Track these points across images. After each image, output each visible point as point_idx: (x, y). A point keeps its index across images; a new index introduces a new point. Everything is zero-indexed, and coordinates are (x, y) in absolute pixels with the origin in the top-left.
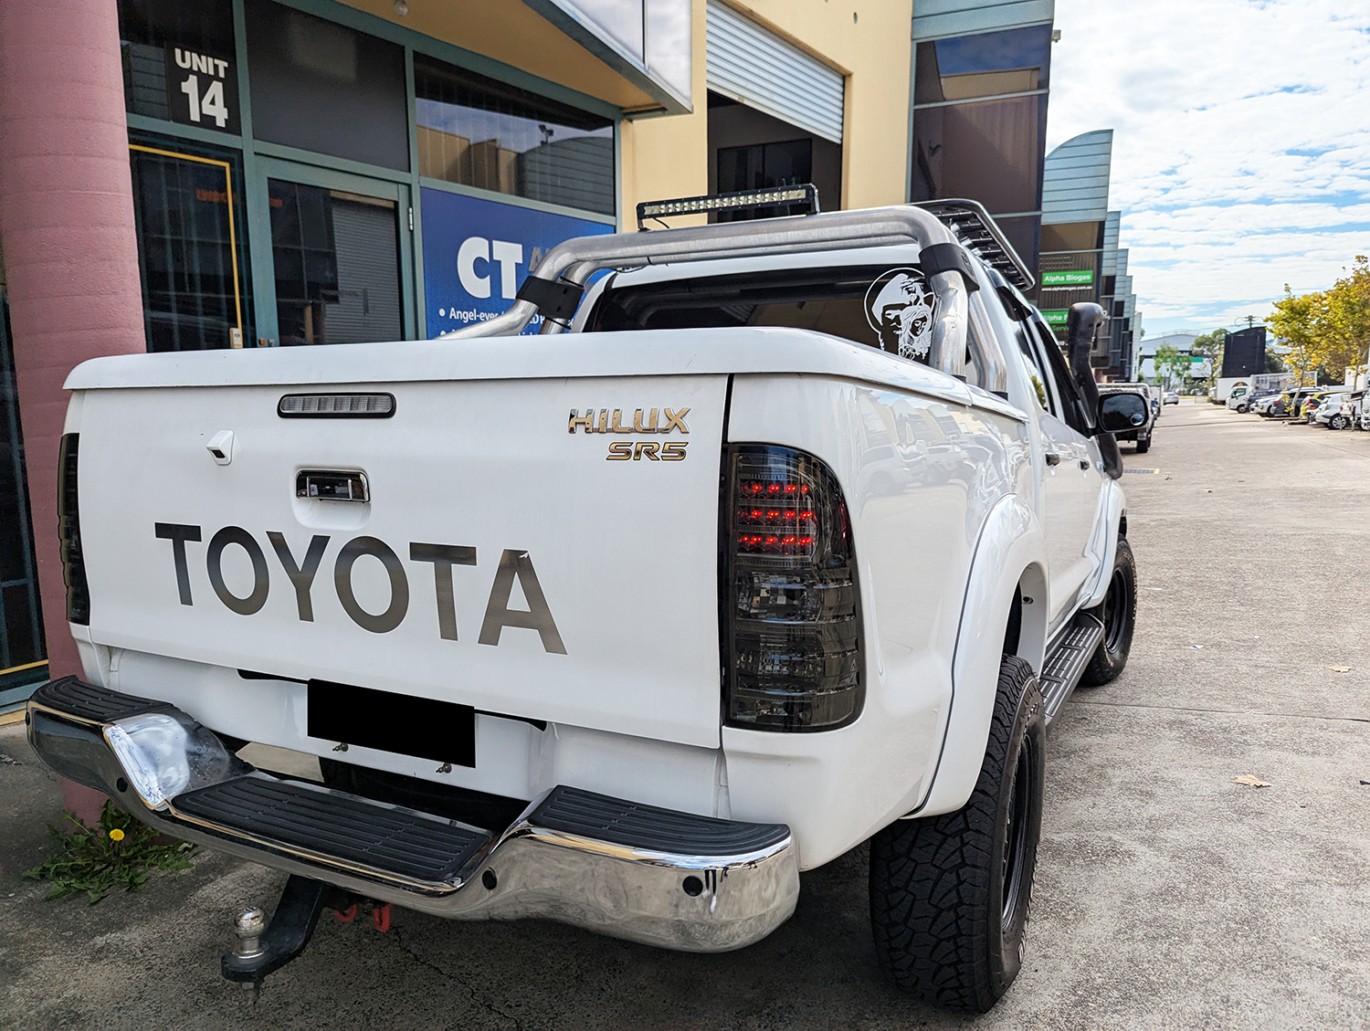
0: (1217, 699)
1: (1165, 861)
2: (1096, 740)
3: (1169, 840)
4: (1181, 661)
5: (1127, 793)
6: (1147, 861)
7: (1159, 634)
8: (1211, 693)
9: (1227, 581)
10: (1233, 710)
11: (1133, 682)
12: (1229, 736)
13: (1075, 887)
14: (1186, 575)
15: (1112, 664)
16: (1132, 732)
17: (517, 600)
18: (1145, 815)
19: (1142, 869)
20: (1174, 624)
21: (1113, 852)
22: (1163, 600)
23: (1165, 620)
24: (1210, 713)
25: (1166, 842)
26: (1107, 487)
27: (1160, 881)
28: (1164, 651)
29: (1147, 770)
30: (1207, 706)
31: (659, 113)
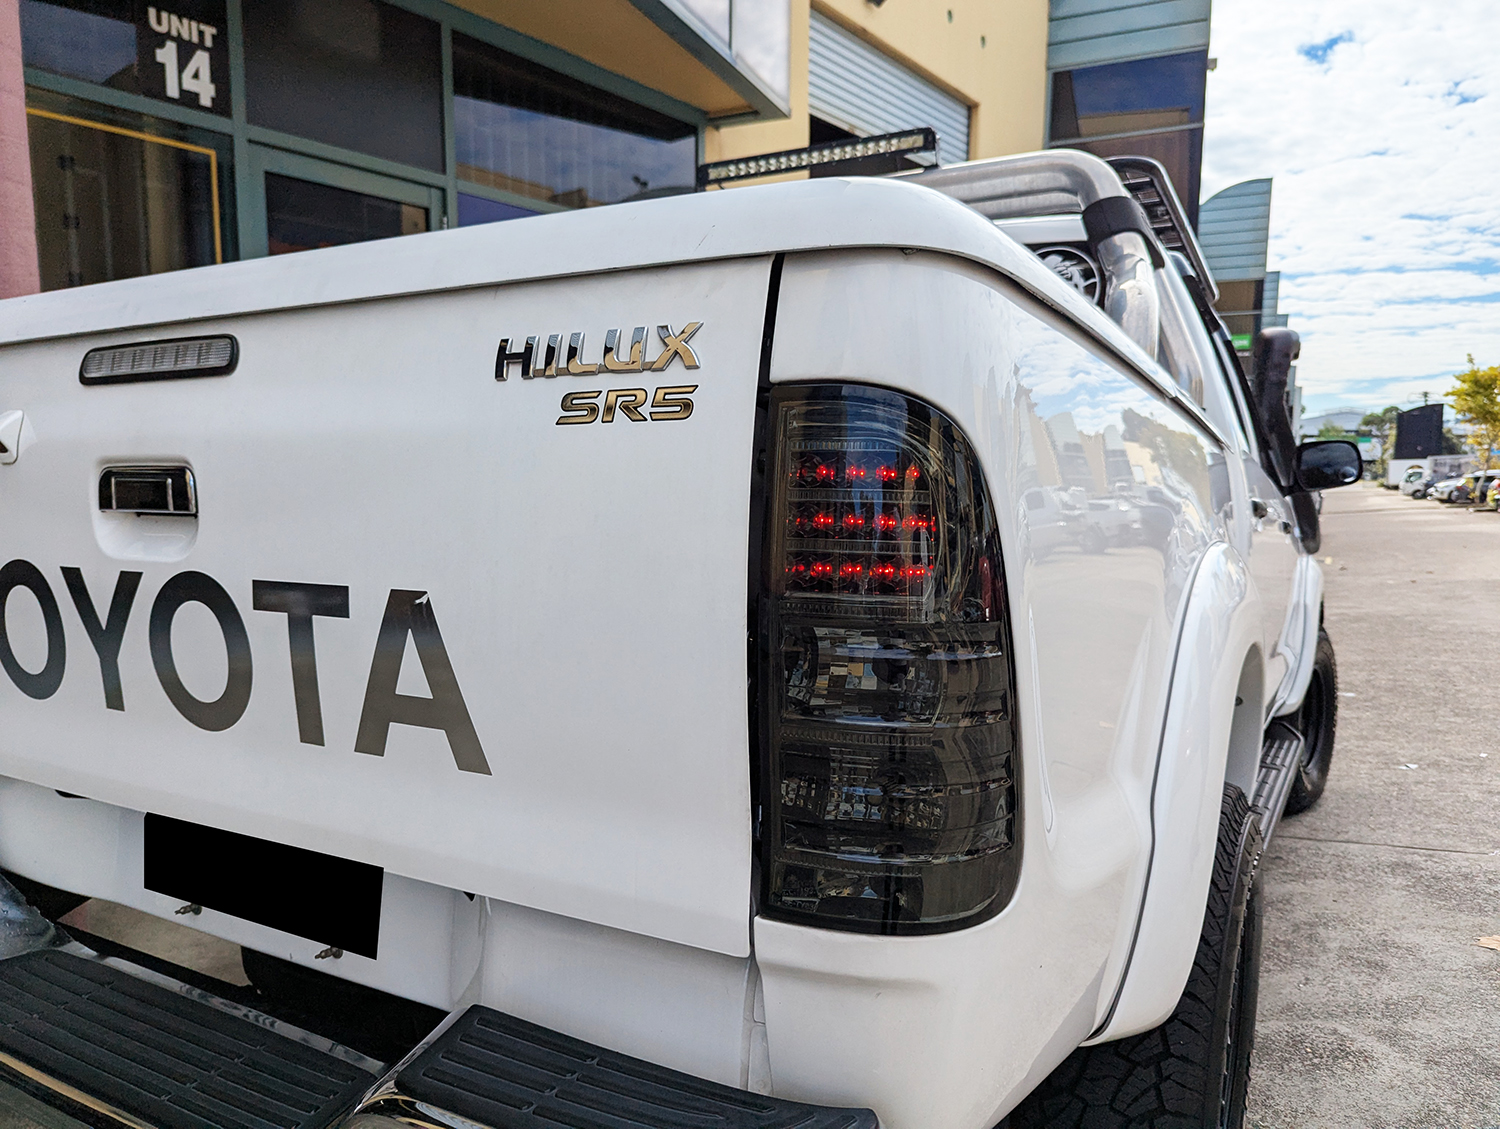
0: (1448, 834)
1: (1417, 1069)
2: (1298, 887)
3: (1418, 1035)
4: (1394, 784)
5: (1350, 963)
6: (1392, 1068)
7: (1360, 750)
8: (1439, 826)
9: (1433, 686)
10: (1471, 849)
11: (1336, 811)
12: (1473, 886)
13: (1294, 1106)
14: (1383, 678)
15: (1309, 787)
16: (1344, 877)
17: (412, 680)
18: (1378, 998)
19: (1386, 1079)
20: (1377, 737)
21: (1342, 1051)
22: (1358, 708)
23: (1365, 733)
24: (1443, 853)
25: (1414, 1038)
26: (1304, 564)
27: (1416, 1101)
28: (1369, 772)
29: (1372, 931)
30: (1435, 843)
31: (751, 117)
